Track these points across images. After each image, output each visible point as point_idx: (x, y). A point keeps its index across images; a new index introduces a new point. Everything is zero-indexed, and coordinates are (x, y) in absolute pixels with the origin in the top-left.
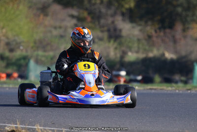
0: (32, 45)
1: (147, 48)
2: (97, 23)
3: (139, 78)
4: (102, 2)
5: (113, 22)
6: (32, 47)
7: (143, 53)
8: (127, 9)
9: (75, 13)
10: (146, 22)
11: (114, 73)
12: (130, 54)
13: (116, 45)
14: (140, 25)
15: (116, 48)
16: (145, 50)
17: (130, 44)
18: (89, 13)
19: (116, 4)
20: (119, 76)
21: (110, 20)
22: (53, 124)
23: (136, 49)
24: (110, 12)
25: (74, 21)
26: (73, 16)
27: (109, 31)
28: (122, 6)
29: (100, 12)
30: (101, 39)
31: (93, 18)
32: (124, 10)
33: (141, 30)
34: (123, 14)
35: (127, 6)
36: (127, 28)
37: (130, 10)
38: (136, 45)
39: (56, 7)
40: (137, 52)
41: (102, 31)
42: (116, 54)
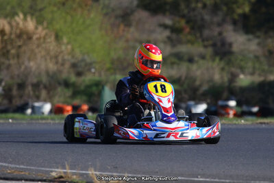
0: (108, 65)
1: (266, 67)
2: (198, 35)
3: (255, 109)
4: (205, 6)
5: (220, 34)
6: (108, 69)
7: (260, 75)
8: (240, 15)
9: (168, 22)
10: (266, 33)
11: (220, 103)
12: (242, 76)
13: (222, 64)
14: (258, 37)
15: (223, 69)
16: (263, 71)
17: (242, 63)
18: (188, 22)
19: (225, 8)
20: (226, 107)
21: (216, 30)
22: (115, 168)
23: (251, 70)
24: (217, 19)
25: (167, 33)
26: (165, 27)
27: (214, 45)
28: (233, 11)
29: (203, 19)
30: (203, 57)
31: (193, 28)
32: (236, 17)
33: (259, 44)
34: (235, 23)
35: (240, 11)
36: (239, 41)
37: (245, 16)
38: (250, 64)
39: (143, 14)
40: (252, 74)
41: (205, 47)
42: (222, 77)
